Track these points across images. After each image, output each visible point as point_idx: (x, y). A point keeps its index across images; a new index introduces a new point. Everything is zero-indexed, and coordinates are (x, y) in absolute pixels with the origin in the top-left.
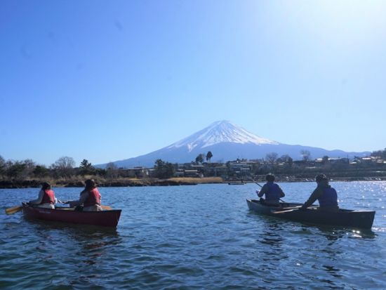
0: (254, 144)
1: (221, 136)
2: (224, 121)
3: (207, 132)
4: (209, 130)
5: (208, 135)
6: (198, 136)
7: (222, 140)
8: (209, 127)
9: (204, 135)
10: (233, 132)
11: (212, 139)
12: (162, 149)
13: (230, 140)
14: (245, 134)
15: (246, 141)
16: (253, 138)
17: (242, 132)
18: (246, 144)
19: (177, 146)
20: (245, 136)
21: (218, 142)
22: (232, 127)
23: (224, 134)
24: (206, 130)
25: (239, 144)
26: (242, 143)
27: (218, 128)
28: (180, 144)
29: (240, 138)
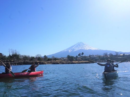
0: (91, 50)
1: (80, 47)
2: (81, 42)
3: (75, 46)
4: (76, 45)
5: (75, 47)
6: (72, 47)
7: (80, 48)
8: (76, 44)
9: (74, 47)
10: (84, 46)
11: (77, 48)
12: (61, 52)
13: (83, 49)
14: (88, 46)
15: (89, 49)
16: (91, 48)
17: (87, 46)
18: (89, 50)
19: (65, 51)
20: (88, 47)
21: (79, 49)
22: (84, 44)
23: (81, 46)
24: (75, 45)
25: (86, 50)
26: (87, 49)
27: (79, 45)
28: (66, 50)
29: (86, 48)
